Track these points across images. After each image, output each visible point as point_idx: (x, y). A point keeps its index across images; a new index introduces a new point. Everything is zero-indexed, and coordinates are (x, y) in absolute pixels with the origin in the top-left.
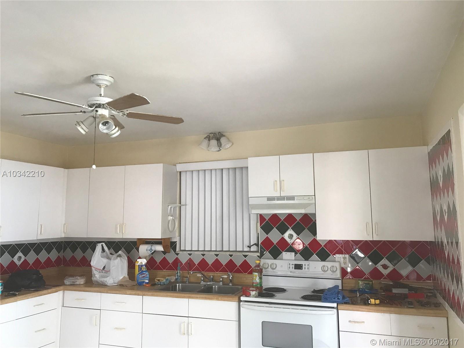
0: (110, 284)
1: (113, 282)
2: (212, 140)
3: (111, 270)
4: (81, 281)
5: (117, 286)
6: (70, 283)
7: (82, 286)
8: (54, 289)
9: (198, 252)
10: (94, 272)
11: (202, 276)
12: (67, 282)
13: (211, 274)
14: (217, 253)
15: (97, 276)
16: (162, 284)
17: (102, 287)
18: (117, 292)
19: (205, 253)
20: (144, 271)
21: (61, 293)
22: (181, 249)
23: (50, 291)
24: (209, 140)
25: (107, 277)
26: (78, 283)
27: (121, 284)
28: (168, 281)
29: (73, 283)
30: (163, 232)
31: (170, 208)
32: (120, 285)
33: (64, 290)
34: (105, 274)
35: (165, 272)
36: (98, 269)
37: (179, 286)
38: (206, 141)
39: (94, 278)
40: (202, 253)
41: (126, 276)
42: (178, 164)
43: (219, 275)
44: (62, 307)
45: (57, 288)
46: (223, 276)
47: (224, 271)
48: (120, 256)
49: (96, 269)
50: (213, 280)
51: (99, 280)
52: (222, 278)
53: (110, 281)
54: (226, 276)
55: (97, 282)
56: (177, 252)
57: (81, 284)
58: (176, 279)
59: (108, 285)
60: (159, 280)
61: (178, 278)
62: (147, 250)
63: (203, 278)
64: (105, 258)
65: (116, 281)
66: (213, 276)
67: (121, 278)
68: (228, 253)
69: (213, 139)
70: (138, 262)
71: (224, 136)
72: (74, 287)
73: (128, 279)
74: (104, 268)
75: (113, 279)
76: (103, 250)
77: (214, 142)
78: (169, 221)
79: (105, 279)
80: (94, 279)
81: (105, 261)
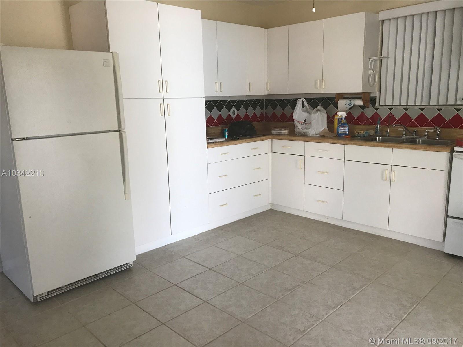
0: (312, 134)
1: (314, 133)
3: (312, 123)
4: (285, 132)
5: (318, 137)
6: (276, 133)
7: (286, 136)
8: (265, 137)
9: (401, 107)
10: (296, 124)
11: (404, 130)
12: (273, 132)
13: (415, 129)
14: (423, 107)
15: (300, 128)
16: (362, 136)
17: (304, 137)
18: (320, 141)
19: (408, 107)
20: (344, 124)
21: (270, 140)
22: (381, 104)
23: (262, 138)
25: (309, 129)
26: (283, 134)
27: (322, 135)
28: (367, 134)
29: (279, 134)
30: (364, 86)
32: (320, 136)
33: (272, 139)
34: (307, 126)
35: (362, 126)
36: (300, 122)
37: (379, 139)
39: (297, 130)
40: (405, 107)
41: (327, 128)
42: (381, 12)
43: (423, 129)
44: (272, 153)
45: (267, 137)
47: (430, 125)
48: (319, 110)
49: (298, 122)
50: (416, 134)
51: (302, 131)
52: (428, 132)
53: (312, 132)
54: (432, 131)
55: (300, 132)
56: (377, 107)
57: (286, 135)
58: (376, 133)
59: (311, 136)
60: (358, 133)
62: (346, 105)
64: (305, 112)
65: (317, 132)
67: (322, 130)
68: (436, 107)
70: (339, 115)
72: (279, 136)
73: (328, 131)
74: (305, 121)
75: (315, 130)
76: (303, 106)
78: (370, 75)
79: (307, 130)
81: (305, 115)
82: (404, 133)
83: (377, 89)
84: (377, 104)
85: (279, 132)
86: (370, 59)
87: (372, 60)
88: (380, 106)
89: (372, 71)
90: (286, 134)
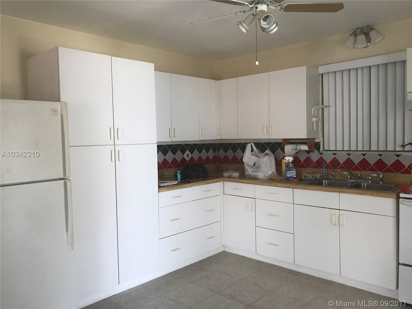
0: (261, 178)
1: (264, 176)
2: (360, 36)
3: (261, 166)
4: (236, 174)
5: (267, 180)
6: (227, 175)
7: (237, 178)
8: (216, 180)
9: (344, 152)
10: (246, 167)
11: (348, 174)
12: (225, 174)
13: (358, 173)
14: (365, 153)
15: (249, 171)
16: (309, 179)
17: (254, 180)
18: (269, 184)
19: (351, 152)
20: (291, 168)
21: (222, 182)
22: (325, 149)
23: (214, 180)
24: (356, 36)
25: (259, 172)
26: (234, 176)
27: (271, 178)
28: (314, 178)
30: (309, 132)
31: (314, 110)
32: (269, 179)
33: (223, 181)
34: (256, 170)
35: (309, 170)
36: (249, 165)
37: (325, 182)
38: (352, 38)
40: (348, 152)
41: (275, 172)
42: (320, 66)
43: (366, 173)
44: (223, 195)
45: (219, 179)
46: (371, 175)
47: (372, 169)
48: (267, 154)
49: (248, 165)
50: (360, 178)
51: (252, 174)
52: (371, 176)
53: (261, 175)
54: (376, 175)
55: (250, 176)
56: (321, 151)
58: (322, 176)
59: (260, 179)
60: (305, 176)
61: (323, 176)
62: (292, 149)
63: (350, 176)
64: (254, 156)
65: (266, 175)
66: (360, 174)
67: (270, 173)
68: (377, 153)
69: (360, 34)
70: (286, 159)
71: (374, 29)
72: (230, 179)
73: (277, 174)
74: (255, 164)
75: (264, 173)
76: (252, 150)
77: (362, 38)
78: (313, 122)
79: (256, 173)
80: (246, 173)
81: (255, 158)
82: (349, 177)
83: (320, 135)
84: (321, 149)
85: (230, 175)
86: (312, 108)
87: (315, 109)
88: (324, 150)
89: (315, 119)
90: (237, 176)
